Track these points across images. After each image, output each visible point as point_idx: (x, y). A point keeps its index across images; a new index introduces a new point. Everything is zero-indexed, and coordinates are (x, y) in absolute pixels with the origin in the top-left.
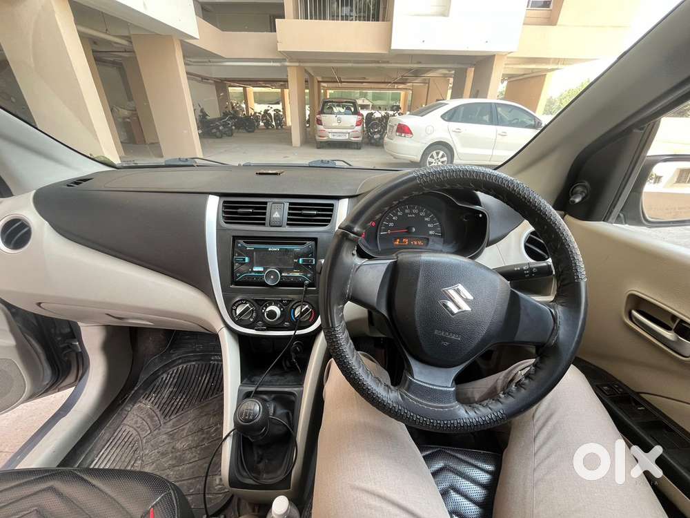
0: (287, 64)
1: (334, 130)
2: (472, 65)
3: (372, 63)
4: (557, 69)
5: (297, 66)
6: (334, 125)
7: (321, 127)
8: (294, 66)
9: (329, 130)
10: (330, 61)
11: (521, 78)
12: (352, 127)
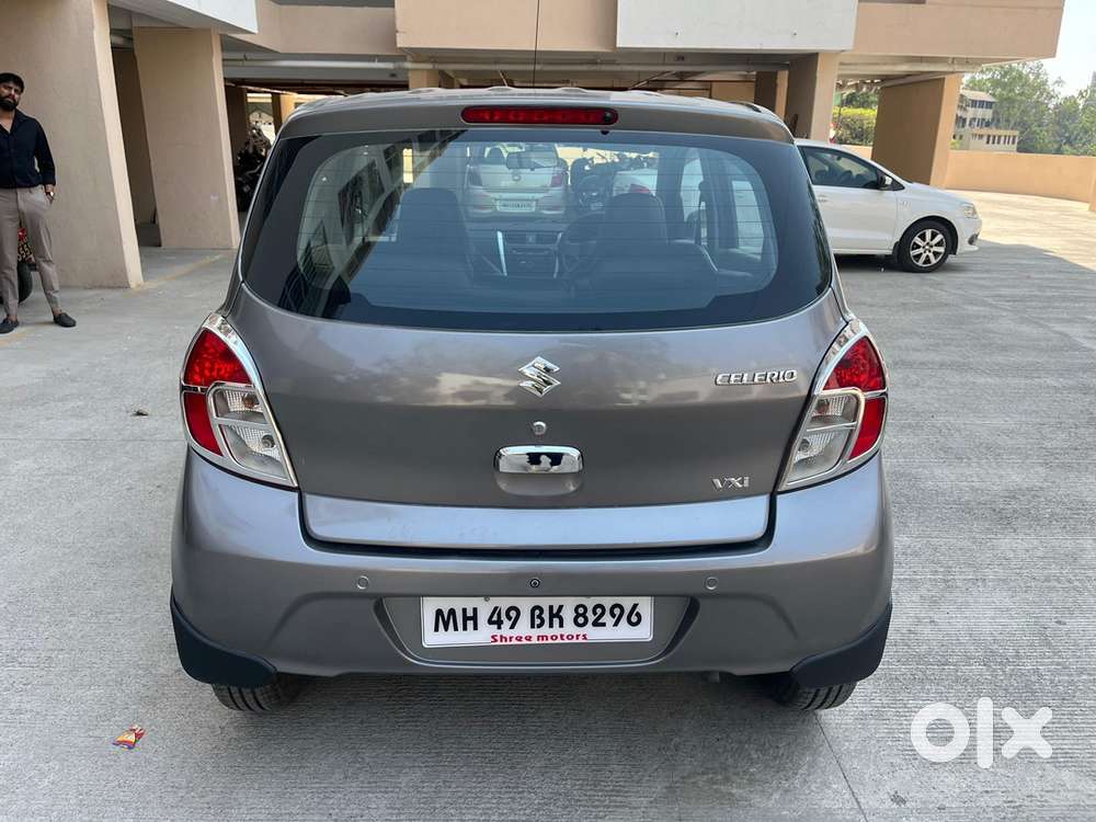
0: (408, 65)
1: (505, 195)
2: (784, 67)
3: (581, 64)
4: (953, 73)
5: (428, 70)
6: (503, 184)
7: (479, 190)
8: (422, 70)
9: (497, 195)
10: (497, 62)
11: (901, 81)
12: (544, 189)
